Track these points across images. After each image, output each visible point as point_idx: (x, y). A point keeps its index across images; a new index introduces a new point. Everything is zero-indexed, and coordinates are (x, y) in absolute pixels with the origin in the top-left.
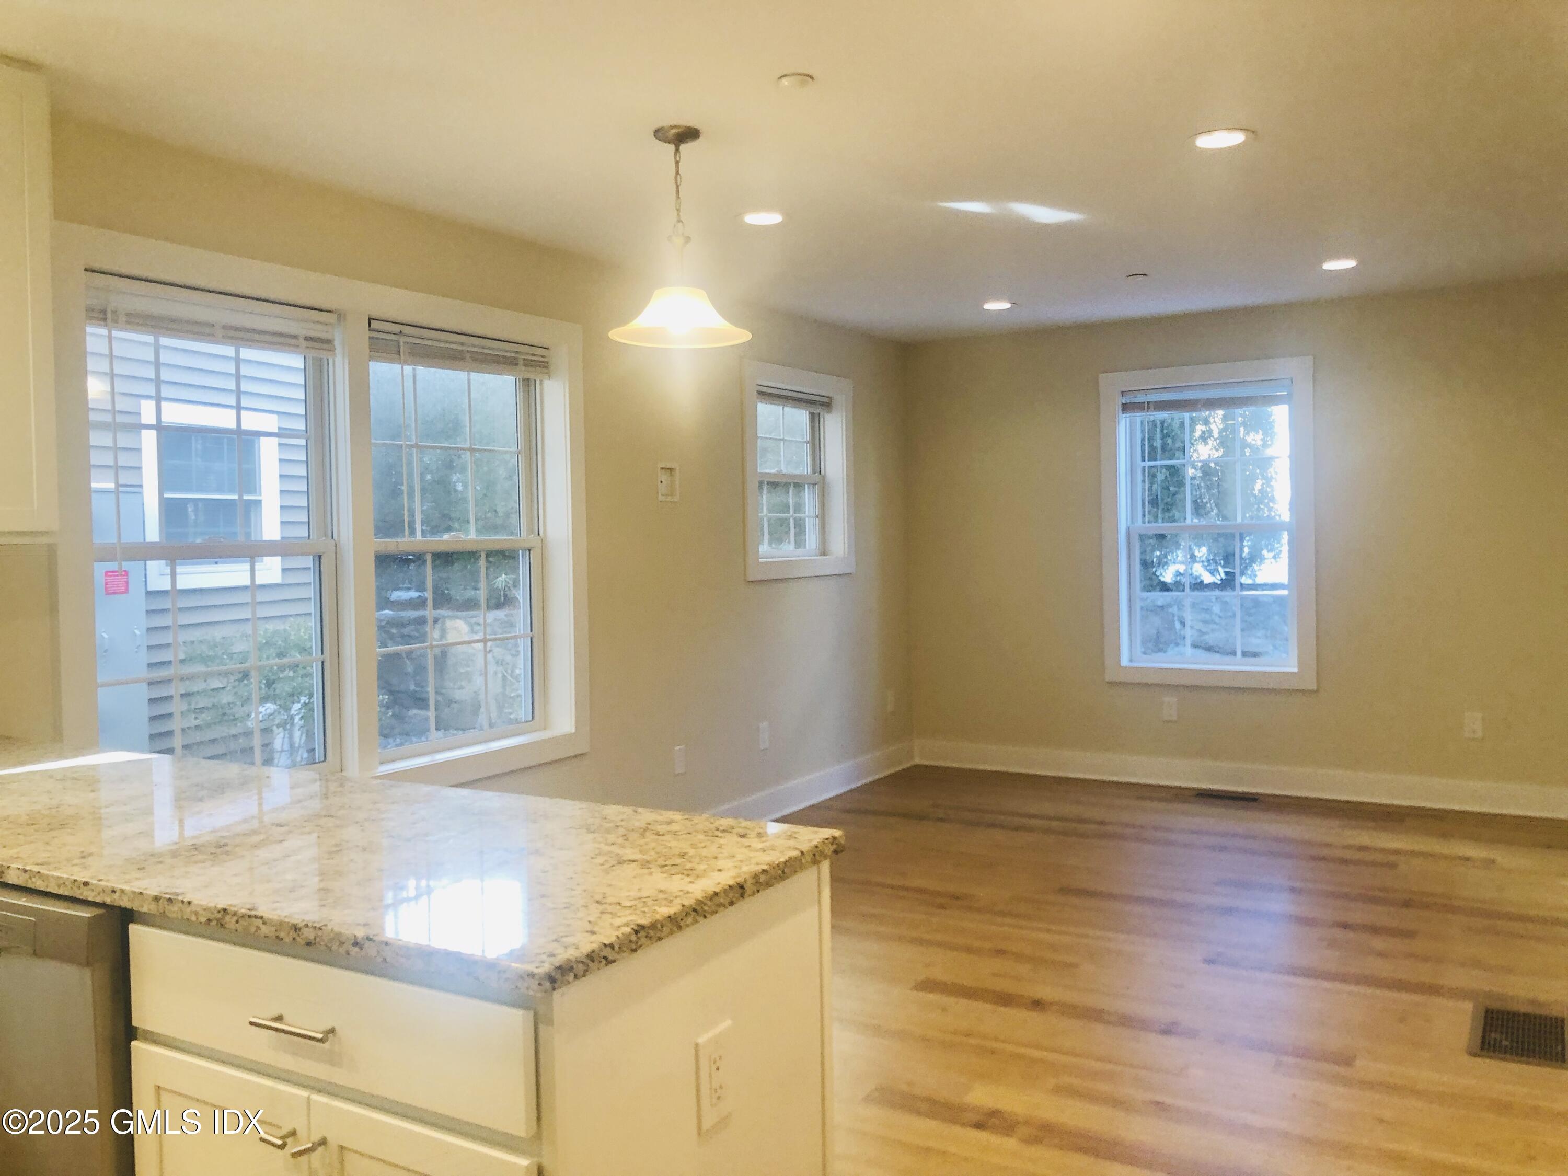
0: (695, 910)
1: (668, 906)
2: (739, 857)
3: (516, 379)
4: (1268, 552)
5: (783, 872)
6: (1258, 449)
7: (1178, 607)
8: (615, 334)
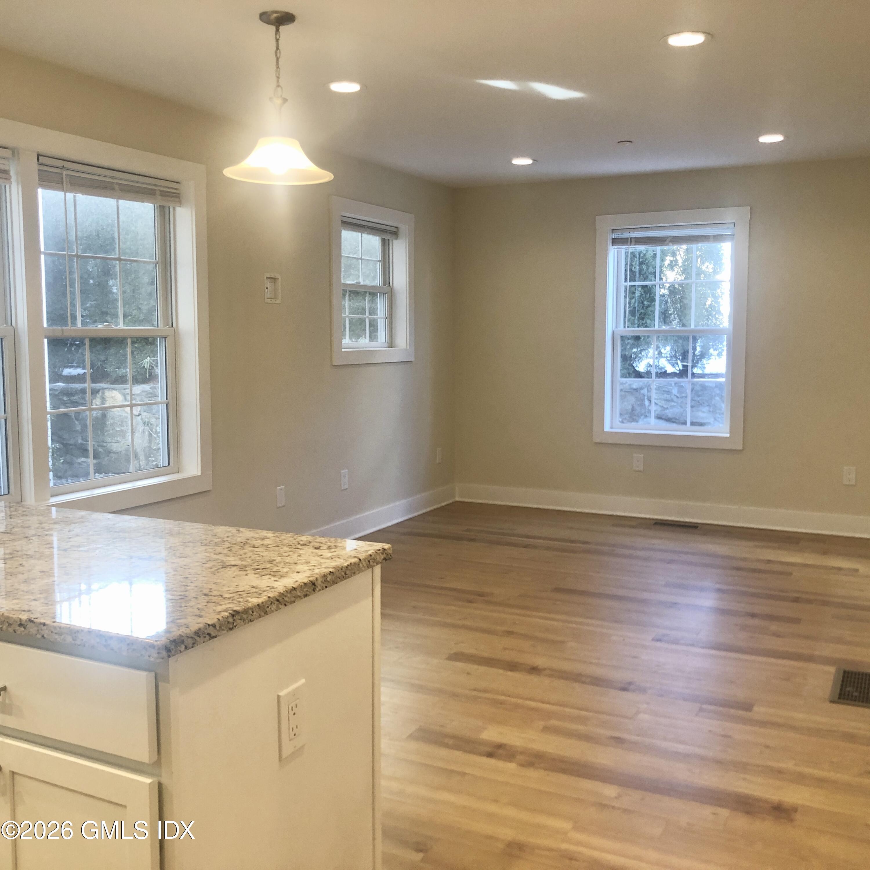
0: (278, 600)
1: (258, 598)
2: (313, 562)
3: (154, 206)
4: (714, 350)
5: (345, 574)
6: (709, 275)
7: (648, 390)
8: (229, 172)
